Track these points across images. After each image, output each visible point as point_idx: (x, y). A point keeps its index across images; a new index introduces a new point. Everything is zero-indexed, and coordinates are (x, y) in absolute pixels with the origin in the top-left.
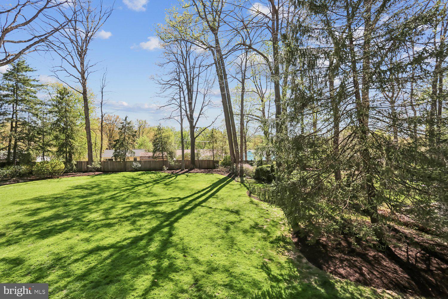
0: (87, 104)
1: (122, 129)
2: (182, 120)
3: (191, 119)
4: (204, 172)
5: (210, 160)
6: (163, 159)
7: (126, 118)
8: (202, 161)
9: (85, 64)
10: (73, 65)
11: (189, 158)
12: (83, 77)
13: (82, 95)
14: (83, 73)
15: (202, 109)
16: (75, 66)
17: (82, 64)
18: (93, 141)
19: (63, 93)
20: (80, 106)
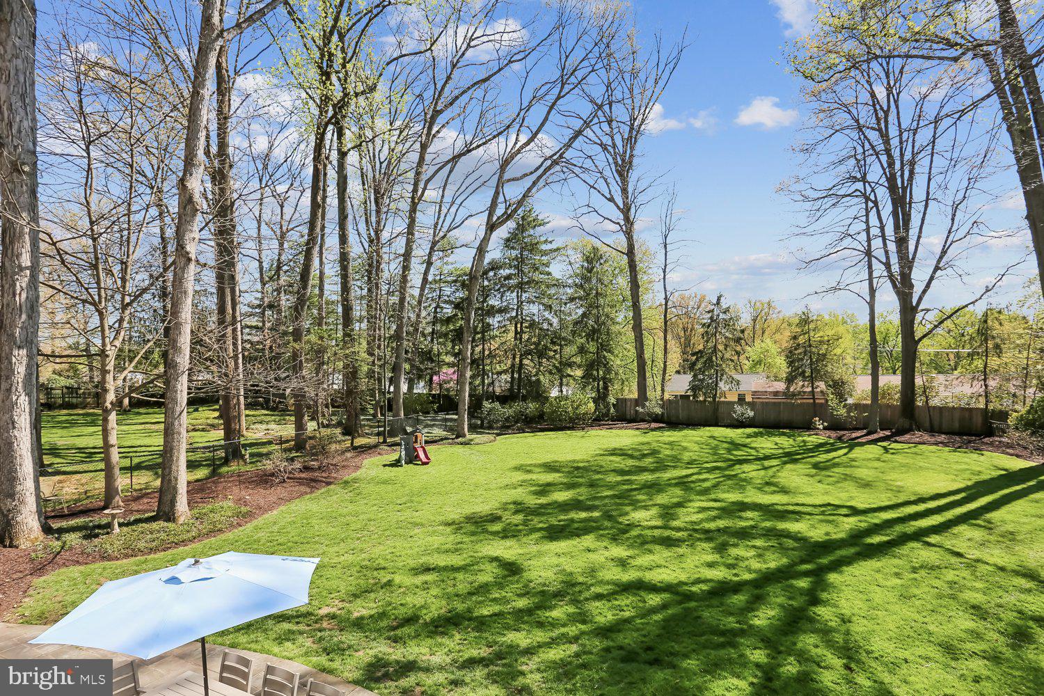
0: (636, 275)
1: (709, 326)
2: (872, 291)
3: (903, 286)
4: (945, 445)
5: (971, 410)
6: (814, 399)
7: (719, 299)
8: (941, 410)
9: (630, 190)
10: (608, 196)
11: (896, 399)
12: (627, 219)
13: (625, 257)
14: (626, 211)
15: (944, 252)
16: (611, 200)
17: (624, 191)
18: (647, 355)
19: (593, 259)
20: (623, 282)
